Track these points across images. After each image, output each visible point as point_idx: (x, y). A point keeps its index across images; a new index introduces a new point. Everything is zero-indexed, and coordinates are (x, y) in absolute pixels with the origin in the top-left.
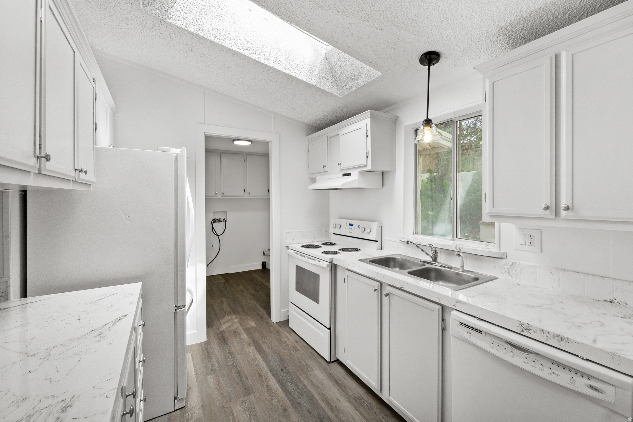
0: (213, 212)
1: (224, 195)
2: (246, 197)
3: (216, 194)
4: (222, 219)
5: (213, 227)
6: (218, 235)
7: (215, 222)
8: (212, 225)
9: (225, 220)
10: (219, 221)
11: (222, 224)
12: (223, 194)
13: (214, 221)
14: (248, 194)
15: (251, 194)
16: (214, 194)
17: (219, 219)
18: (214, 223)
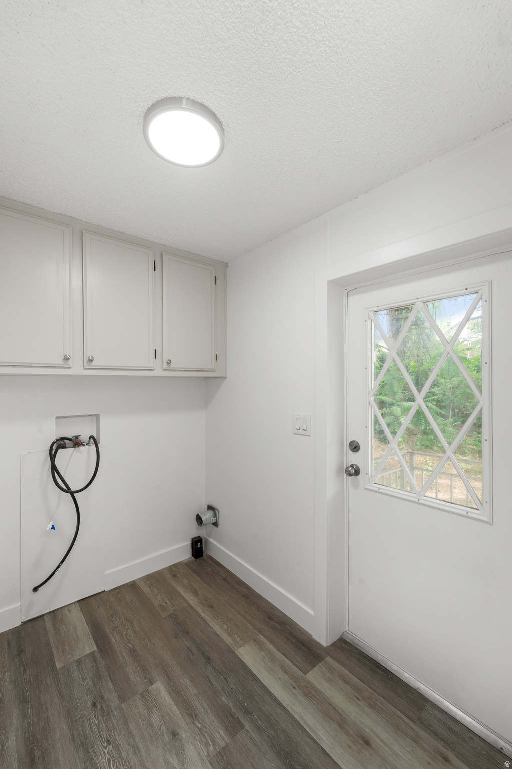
0: (57, 418)
1: (94, 363)
2: (159, 373)
3: (67, 359)
4: (85, 437)
5: (54, 468)
6: (73, 489)
7: (64, 447)
8: (53, 457)
9: (95, 440)
10: (77, 442)
11: (86, 453)
12: (91, 361)
13: (61, 443)
14: (166, 366)
15: (173, 366)
16: (60, 361)
17: (77, 437)
18: (61, 451)
